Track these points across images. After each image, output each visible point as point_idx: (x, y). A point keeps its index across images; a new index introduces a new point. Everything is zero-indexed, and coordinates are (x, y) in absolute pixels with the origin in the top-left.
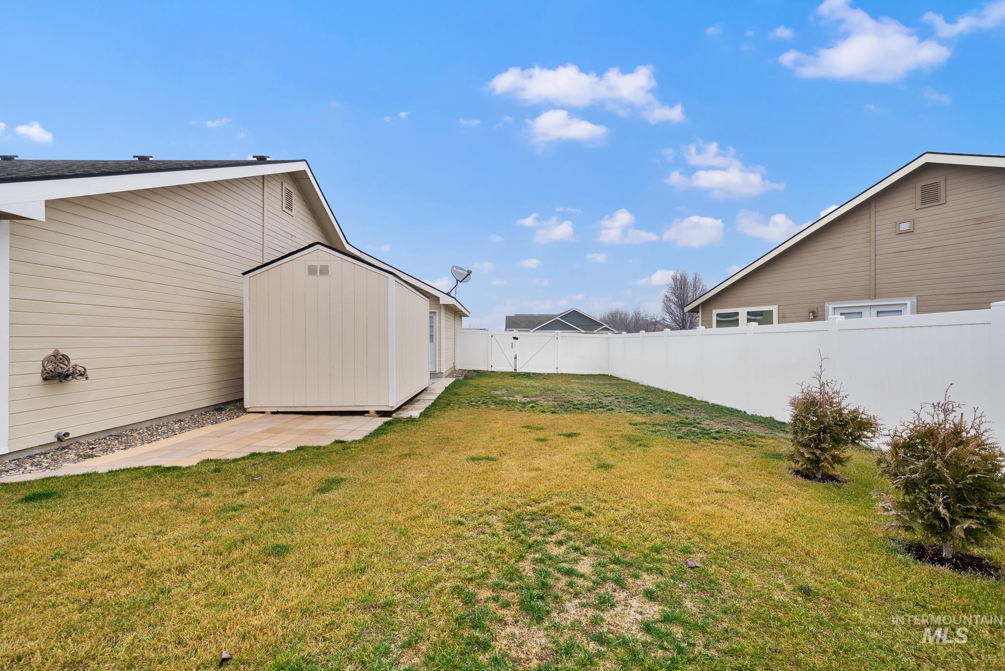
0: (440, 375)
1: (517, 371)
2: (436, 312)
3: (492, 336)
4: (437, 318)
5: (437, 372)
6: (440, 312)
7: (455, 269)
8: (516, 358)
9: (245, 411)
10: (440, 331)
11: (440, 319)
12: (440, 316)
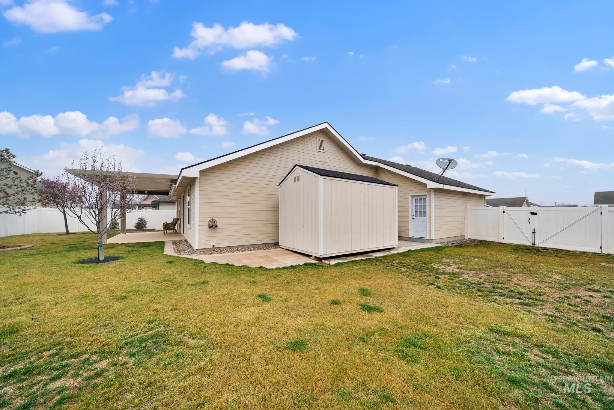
0: (430, 241)
1: (536, 246)
2: (427, 195)
3: (504, 212)
4: (428, 199)
5: (428, 238)
6: (430, 194)
7: (441, 160)
8: (534, 232)
9: (279, 247)
10: (430, 208)
11: (430, 200)
12: (430, 197)
